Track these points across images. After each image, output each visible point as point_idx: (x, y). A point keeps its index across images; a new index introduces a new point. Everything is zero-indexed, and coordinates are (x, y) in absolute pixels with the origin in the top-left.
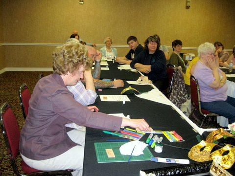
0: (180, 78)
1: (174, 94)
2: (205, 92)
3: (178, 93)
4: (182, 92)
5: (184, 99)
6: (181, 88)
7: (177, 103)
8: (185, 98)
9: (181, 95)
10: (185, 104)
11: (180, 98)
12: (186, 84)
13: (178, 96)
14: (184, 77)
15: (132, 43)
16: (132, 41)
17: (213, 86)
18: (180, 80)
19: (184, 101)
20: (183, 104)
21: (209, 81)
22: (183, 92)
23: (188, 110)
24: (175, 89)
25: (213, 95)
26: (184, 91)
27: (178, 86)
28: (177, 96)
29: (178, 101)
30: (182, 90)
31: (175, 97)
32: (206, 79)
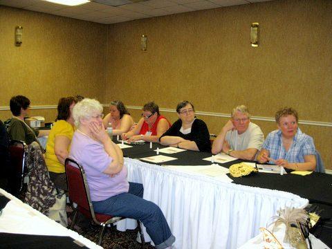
0: (39, 163)
1: (33, 194)
3: (39, 191)
4: (46, 188)
5: (51, 198)
6: (43, 182)
8: (54, 196)
9: (45, 193)
10: (55, 207)
11: (44, 198)
12: (51, 173)
13: (41, 196)
14: (46, 160)
17: (111, 172)
18: (39, 167)
19: (51, 203)
20: (50, 209)
21: (103, 164)
22: (49, 187)
23: (61, 217)
24: (33, 185)
25: (111, 187)
26: (50, 184)
27: (38, 178)
28: (38, 197)
29: (42, 205)
30: (46, 183)
31: (35, 199)
32: (98, 162)
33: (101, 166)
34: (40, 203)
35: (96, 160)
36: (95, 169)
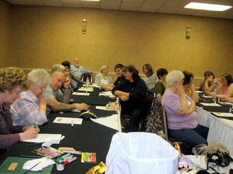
0: (157, 105)
1: (151, 122)
2: (172, 119)
3: (154, 120)
4: (158, 120)
6: (157, 116)
7: (153, 131)
9: (157, 123)
11: (156, 125)
13: (155, 124)
15: (119, 71)
16: (119, 69)
19: (160, 129)
20: (159, 132)
21: (176, 108)
22: (160, 120)
27: (155, 113)
28: (153, 124)
29: (155, 128)
30: (159, 117)
31: (151, 124)
32: (173, 106)
33: (174, 108)
34: (154, 127)
35: (172, 105)
36: (172, 110)
